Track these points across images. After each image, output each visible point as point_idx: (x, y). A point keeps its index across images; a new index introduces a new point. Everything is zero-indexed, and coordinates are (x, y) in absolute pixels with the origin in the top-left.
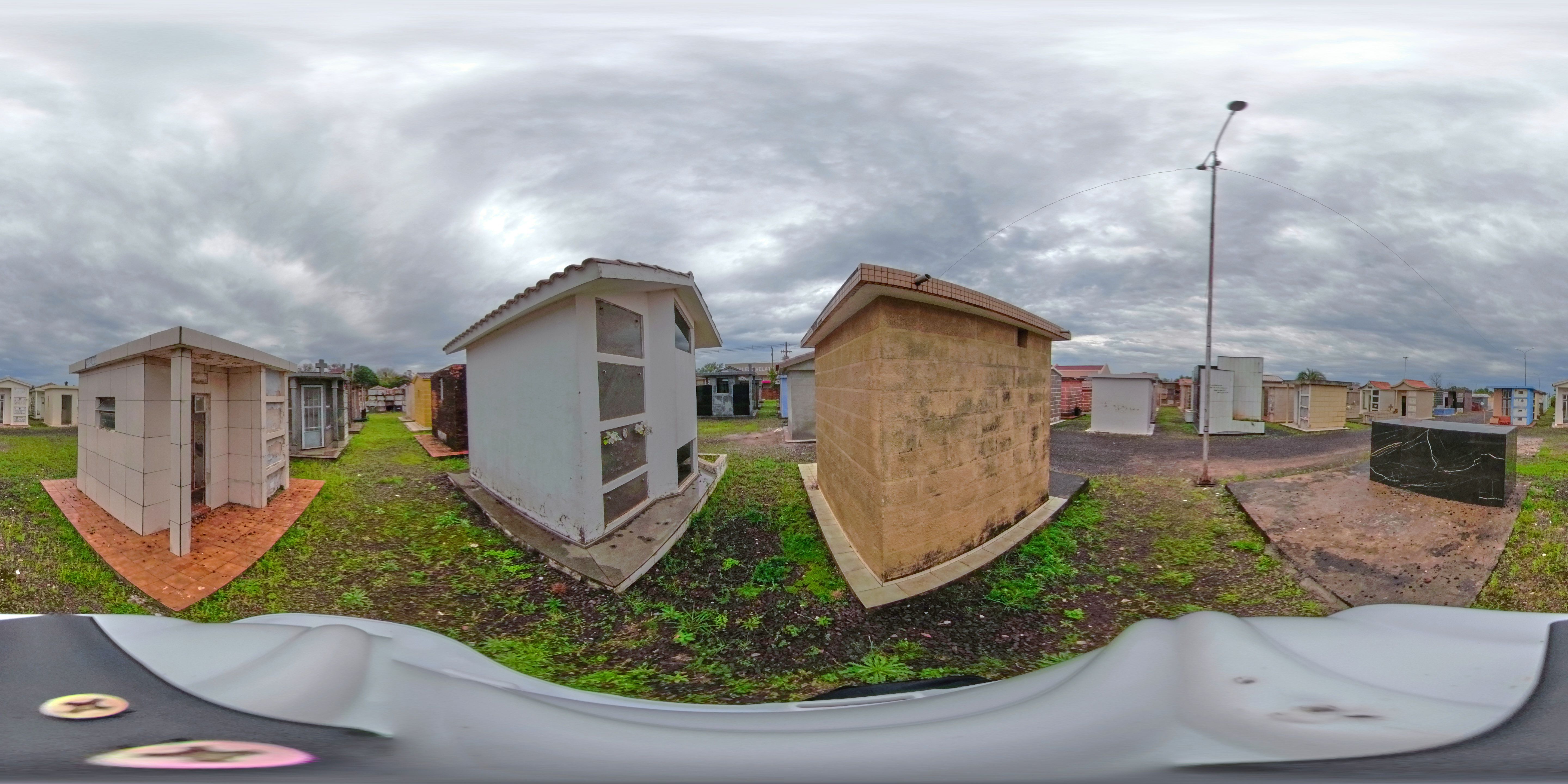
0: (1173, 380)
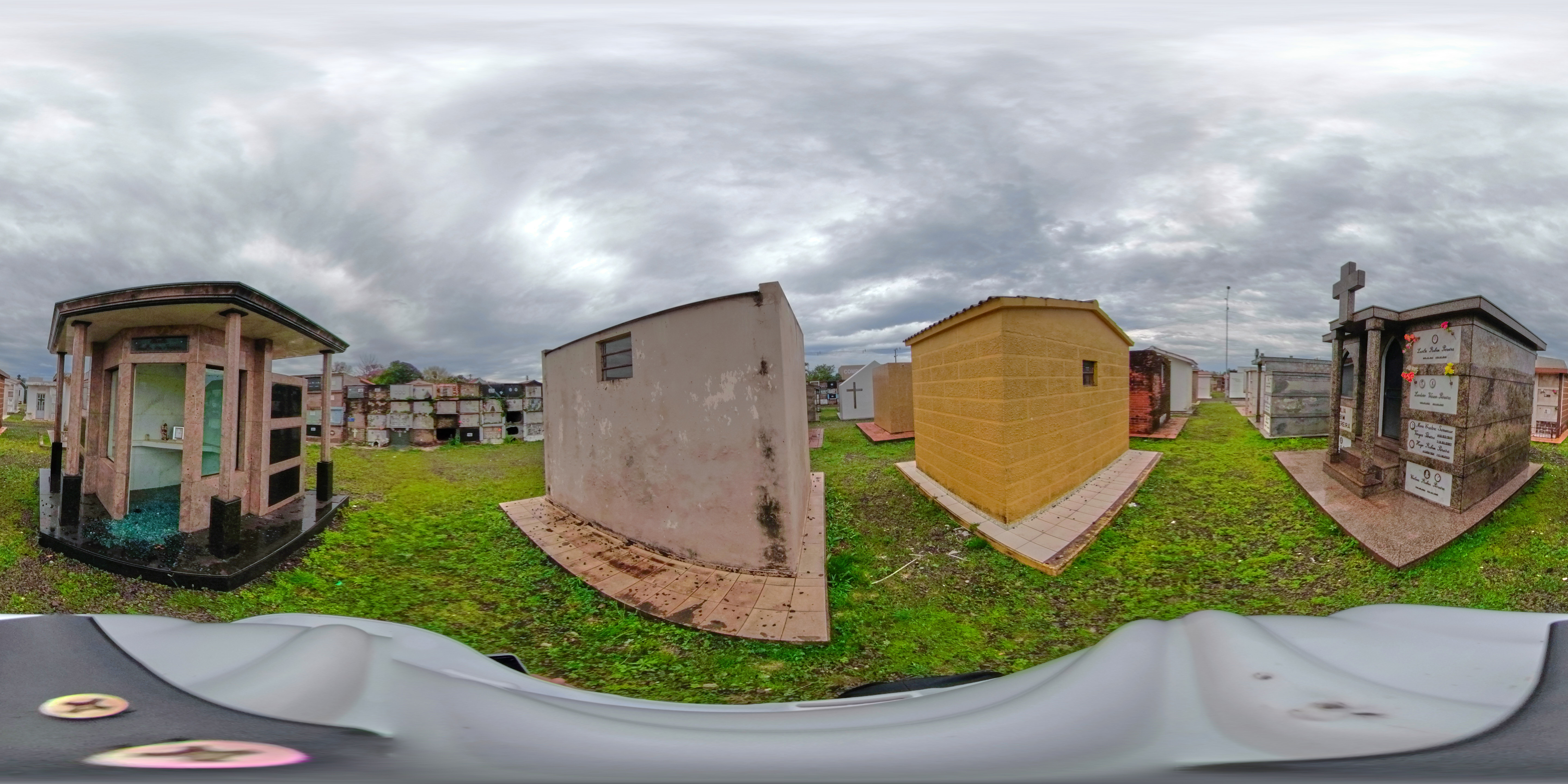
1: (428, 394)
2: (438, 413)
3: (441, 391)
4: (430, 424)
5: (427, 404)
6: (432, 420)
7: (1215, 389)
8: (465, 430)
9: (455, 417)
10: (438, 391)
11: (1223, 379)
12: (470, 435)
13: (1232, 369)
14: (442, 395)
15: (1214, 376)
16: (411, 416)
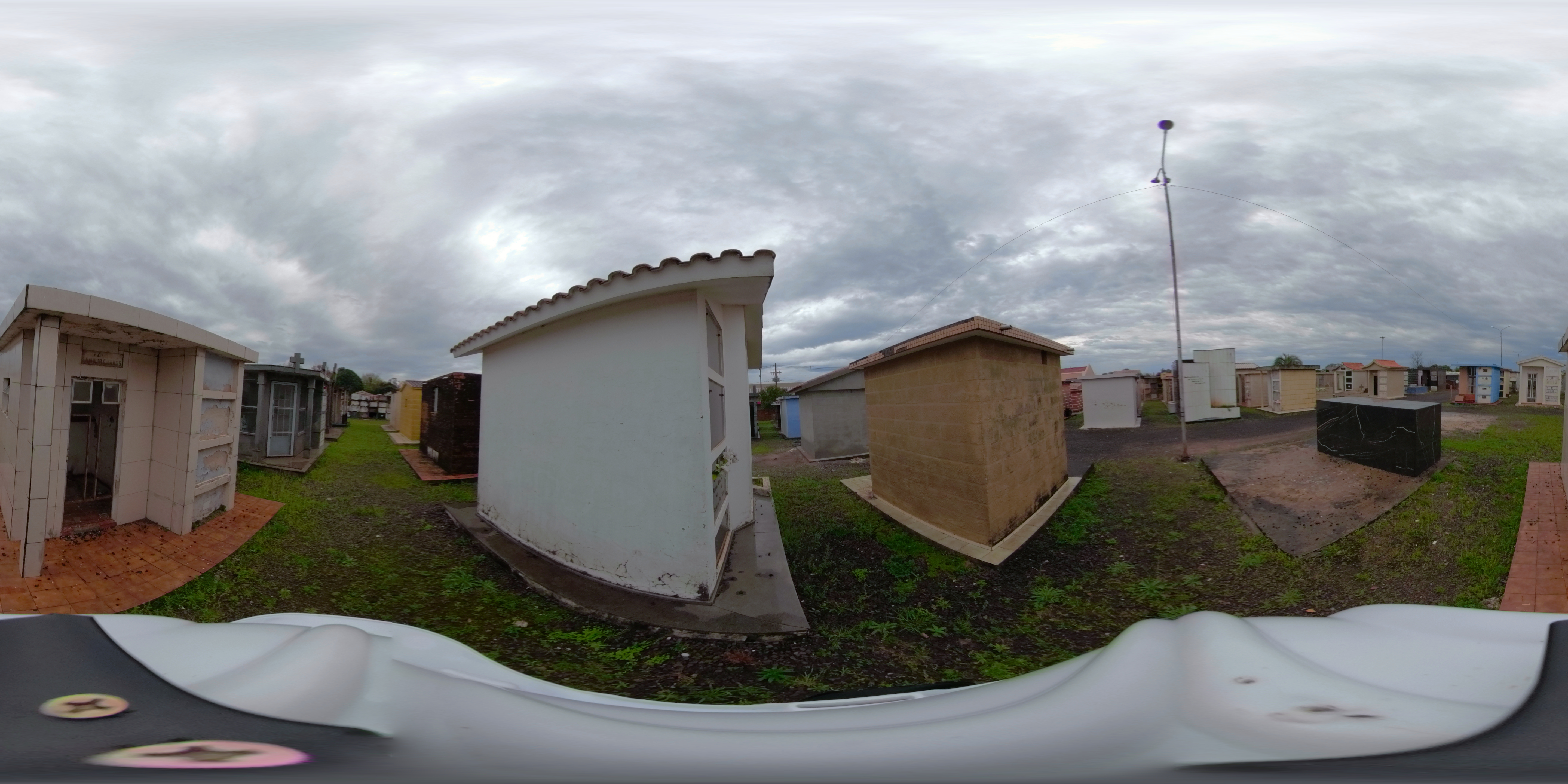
0: (1156, 374)
9: (377, 408)
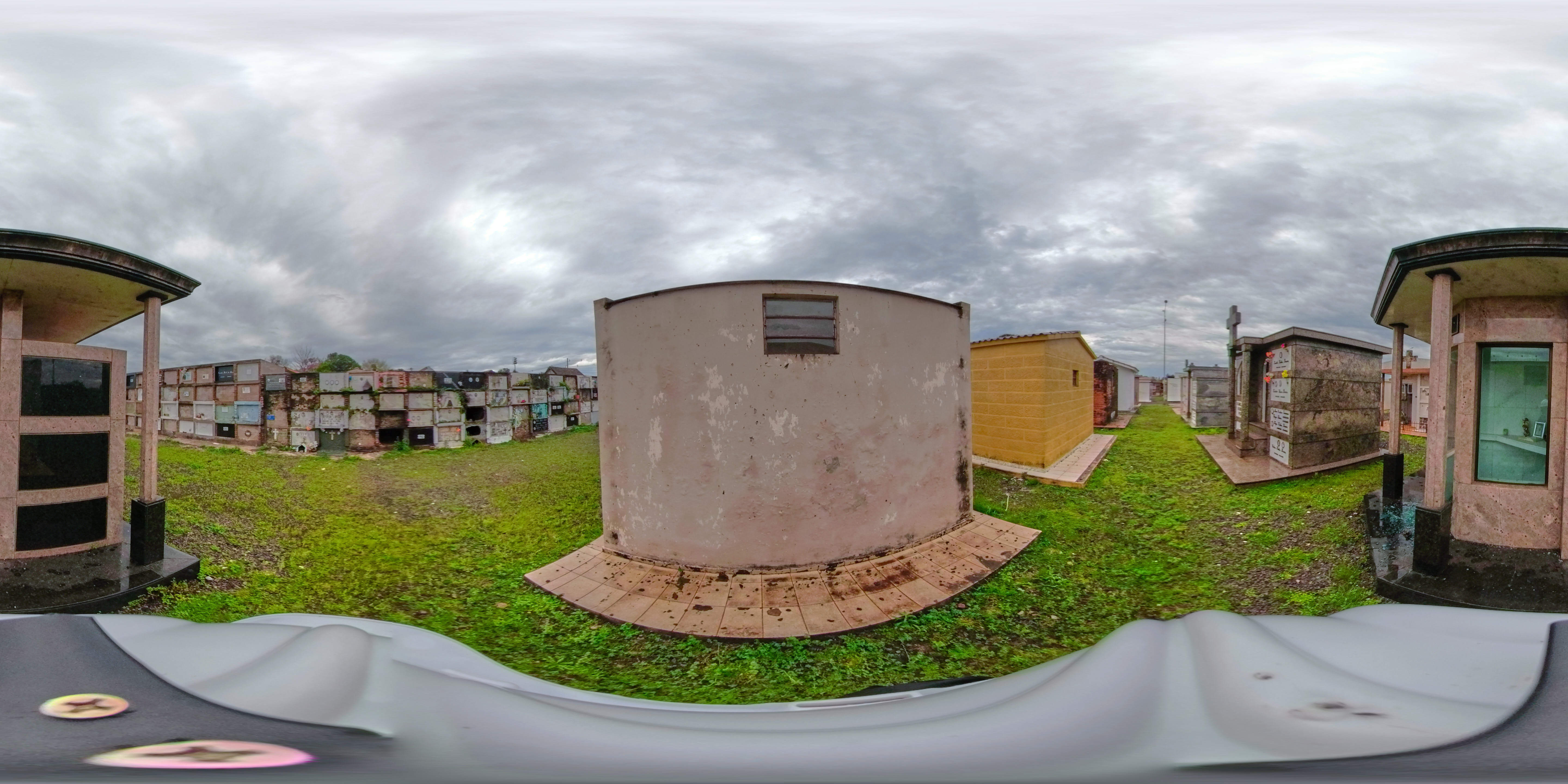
1: (367, 384)
2: (382, 408)
3: (385, 381)
4: (370, 423)
5: (367, 397)
6: (373, 418)
7: (1154, 393)
8: (415, 431)
9: (402, 414)
10: (381, 380)
11: (1162, 384)
12: (421, 437)
13: (1171, 374)
14: (385, 386)
15: (1153, 382)
16: (346, 413)
